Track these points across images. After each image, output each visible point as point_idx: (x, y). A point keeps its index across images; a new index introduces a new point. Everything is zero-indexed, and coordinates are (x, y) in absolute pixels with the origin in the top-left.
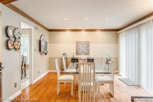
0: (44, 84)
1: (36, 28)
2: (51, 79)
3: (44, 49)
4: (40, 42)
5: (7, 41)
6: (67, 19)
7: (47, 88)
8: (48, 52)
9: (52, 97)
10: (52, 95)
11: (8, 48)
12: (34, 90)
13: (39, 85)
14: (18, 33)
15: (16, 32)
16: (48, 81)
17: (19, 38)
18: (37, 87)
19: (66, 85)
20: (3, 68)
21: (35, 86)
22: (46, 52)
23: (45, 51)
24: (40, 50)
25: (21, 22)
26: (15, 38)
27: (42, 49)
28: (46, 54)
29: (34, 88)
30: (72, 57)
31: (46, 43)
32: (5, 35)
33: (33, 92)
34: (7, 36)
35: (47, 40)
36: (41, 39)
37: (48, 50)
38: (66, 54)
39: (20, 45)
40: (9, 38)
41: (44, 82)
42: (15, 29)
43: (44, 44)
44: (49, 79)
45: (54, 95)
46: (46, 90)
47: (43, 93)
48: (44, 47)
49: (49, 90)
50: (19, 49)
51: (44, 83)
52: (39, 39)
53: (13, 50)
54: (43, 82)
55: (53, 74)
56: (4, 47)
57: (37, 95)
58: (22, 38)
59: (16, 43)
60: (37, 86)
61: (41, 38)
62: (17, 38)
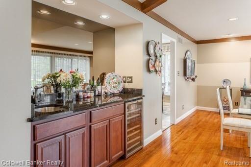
0: (194, 127)
1: (180, 41)
2: (203, 120)
3: (191, 71)
4: (185, 61)
5: (148, 61)
6: (236, 19)
7: (200, 134)
8: (196, 77)
9: (212, 150)
10: (211, 148)
11: (149, 71)
12: (180, 133)
13: (185, 127)
14: (160, 49)
15: (157, 48)
16: (199, 124)
17: (161, 56)
18: (183, 130)
19: (234, 135)
20: (144, 96)
21: (179, 127)
22: (194, 77)
23: (191, 76)
24: (185, 74)
25: (163, 34)
26: (156, 56)
27: (188, 72)
28: (193, 80)
29: (179, 130)
30: (242, 87)
31: (193, 63)
32: (146, 53)
33: (178, 136)
34: (149, 54)
35: (195, 58)
36: (187, 57)
37: (195, 74)
38: (229, 80)
39: (162, 66)
40: (150, 56)
41: (192, 124)
42: (156, 44)
43: (190, 64)
44: (200, 120)
45: (214, 148)
46: (198, 136)
47: (194, 140)
48: (190, 69)
49: (203, 138)
50: (160, 72)
51: (192, 126)
52: (183, 57)
53: (154, 73)
54: (189, 123)
55: (205, 113)
56: (145, 69)
57: (185, 141)
58: (163, 57)
59: (157, 63)
60: (183, 128)
61: (187, 55)
62: (158, 57)
